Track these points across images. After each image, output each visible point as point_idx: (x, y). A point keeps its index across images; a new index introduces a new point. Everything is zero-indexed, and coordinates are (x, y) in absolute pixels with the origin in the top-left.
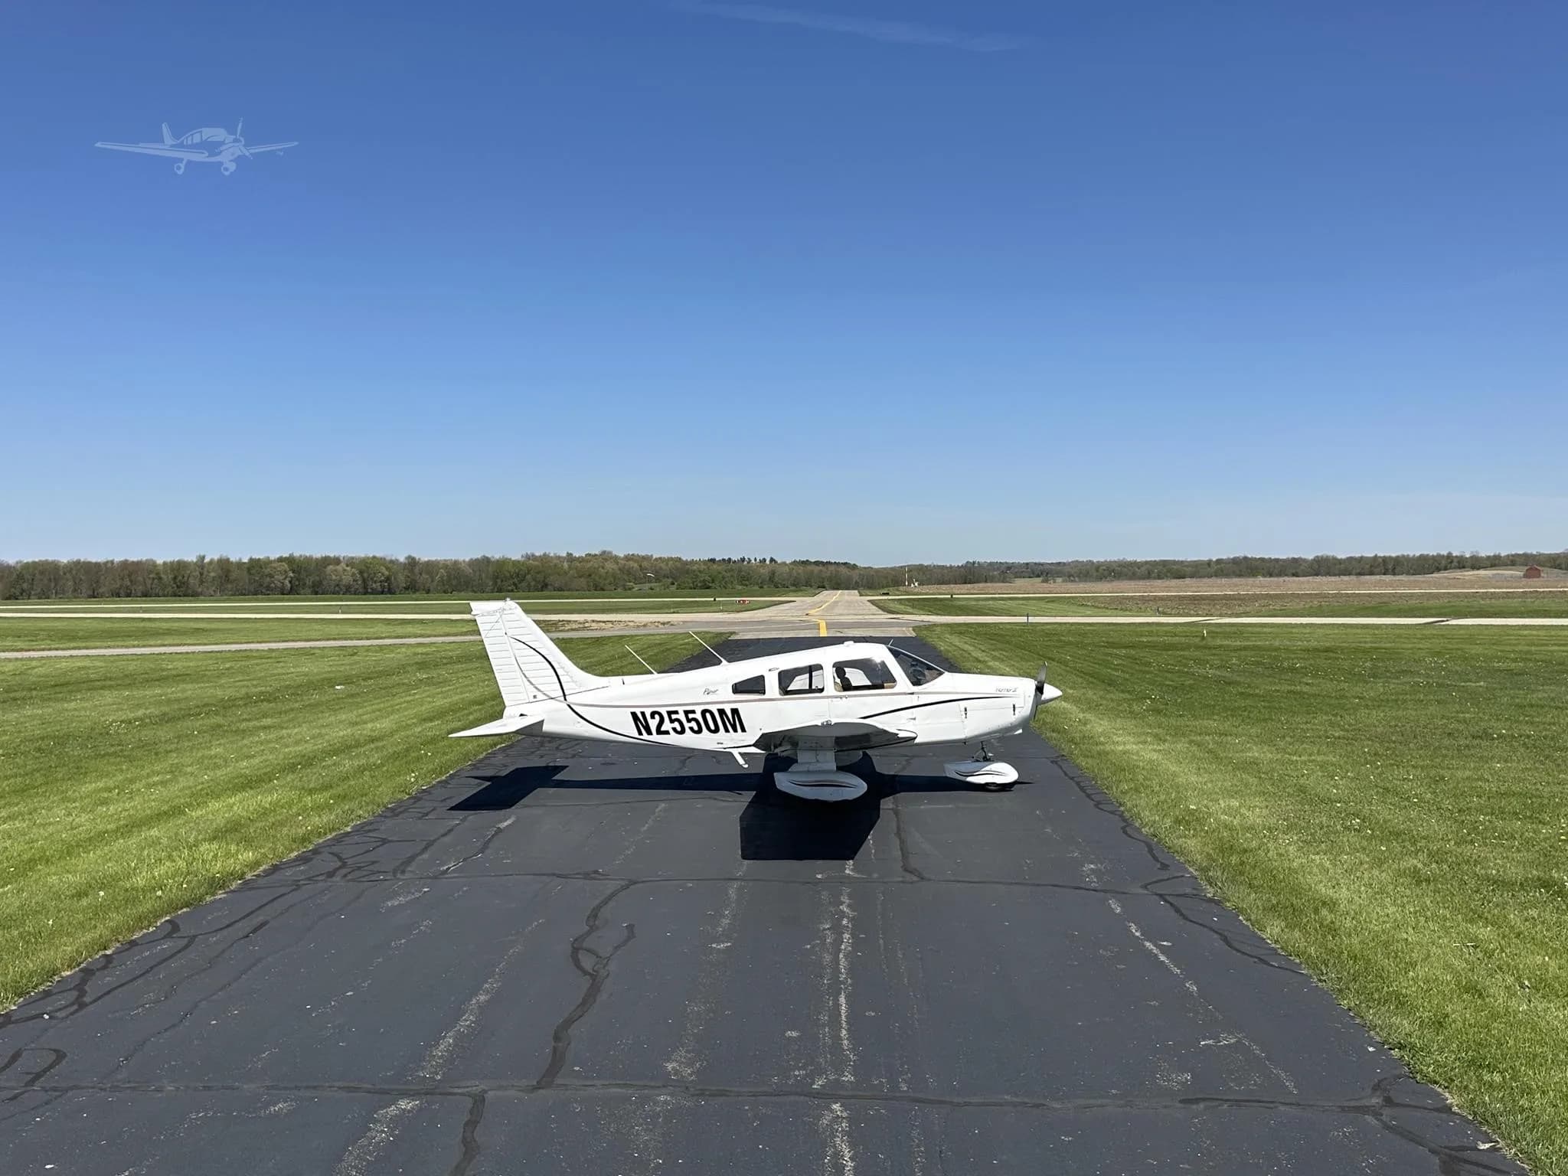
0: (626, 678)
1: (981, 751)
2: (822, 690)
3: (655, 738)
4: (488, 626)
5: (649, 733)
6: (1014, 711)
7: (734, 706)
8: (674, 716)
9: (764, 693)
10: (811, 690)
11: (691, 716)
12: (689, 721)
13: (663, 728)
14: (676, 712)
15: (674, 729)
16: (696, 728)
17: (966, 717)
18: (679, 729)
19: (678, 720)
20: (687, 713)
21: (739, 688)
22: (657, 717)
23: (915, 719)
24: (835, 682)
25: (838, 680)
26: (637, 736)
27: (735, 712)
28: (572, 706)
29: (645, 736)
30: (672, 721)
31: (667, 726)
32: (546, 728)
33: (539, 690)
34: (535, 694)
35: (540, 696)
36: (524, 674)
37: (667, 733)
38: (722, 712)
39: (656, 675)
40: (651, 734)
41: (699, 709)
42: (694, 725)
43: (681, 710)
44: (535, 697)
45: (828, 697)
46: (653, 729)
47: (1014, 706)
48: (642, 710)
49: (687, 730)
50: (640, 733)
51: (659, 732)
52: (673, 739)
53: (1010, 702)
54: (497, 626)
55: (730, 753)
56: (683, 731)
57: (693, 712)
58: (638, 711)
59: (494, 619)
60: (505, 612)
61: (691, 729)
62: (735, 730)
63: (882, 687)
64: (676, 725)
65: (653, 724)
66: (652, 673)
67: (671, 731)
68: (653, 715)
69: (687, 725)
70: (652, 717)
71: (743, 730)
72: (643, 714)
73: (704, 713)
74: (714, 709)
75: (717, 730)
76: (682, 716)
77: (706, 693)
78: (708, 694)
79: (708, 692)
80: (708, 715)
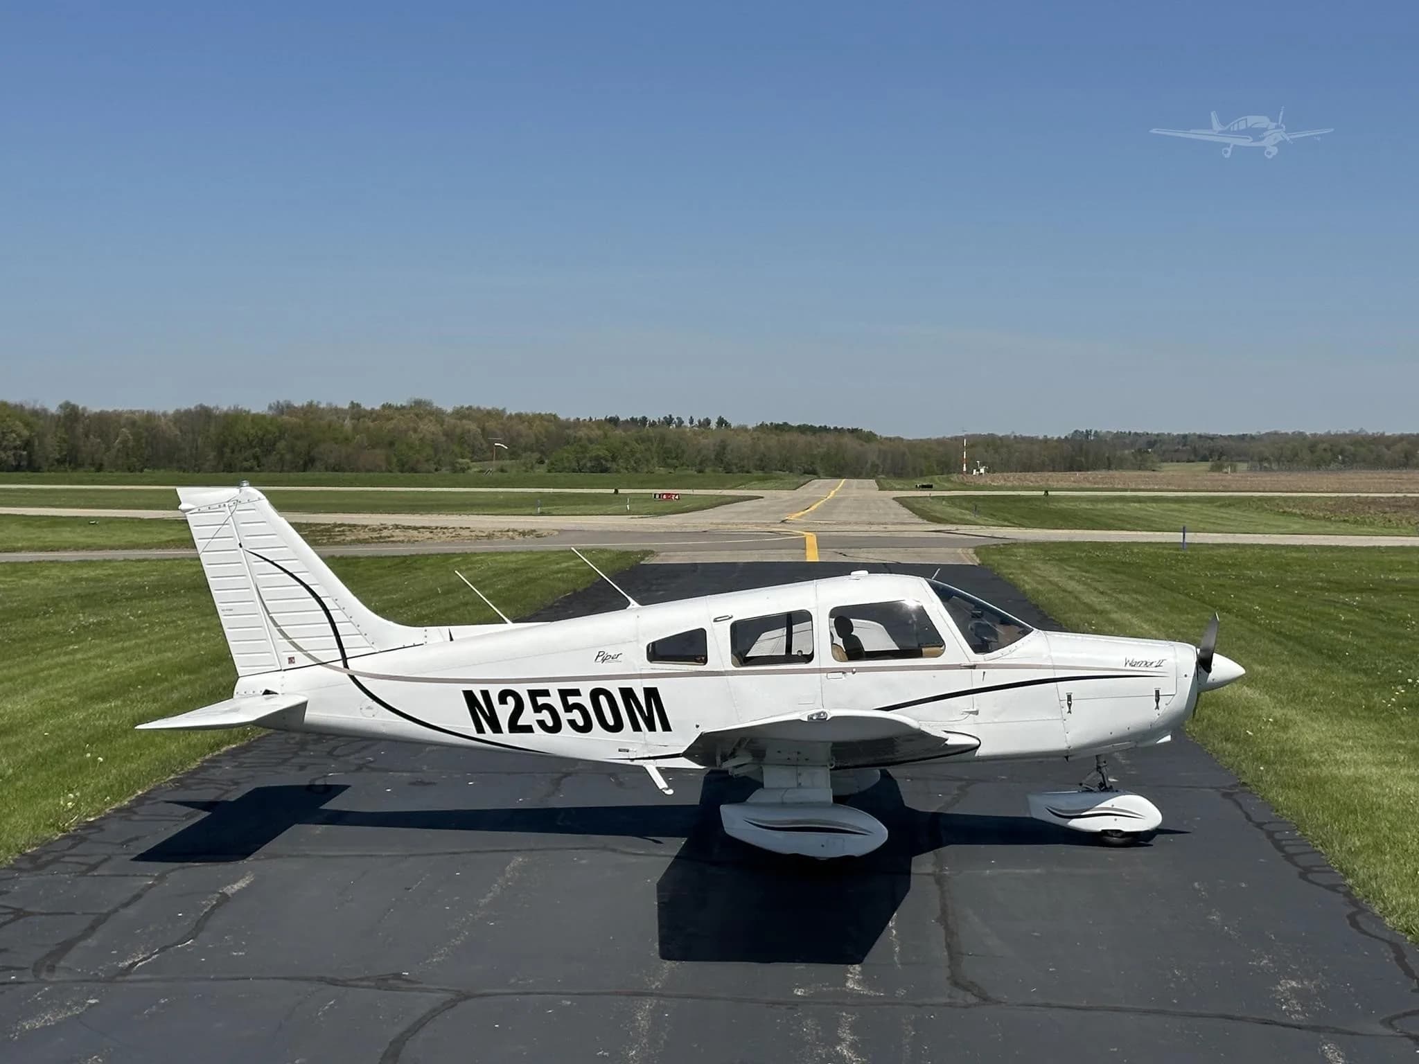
0: (455, 629)
1: (1095, 773)
2: (809, 658)
3: (507, 738)
4: (210, 531)
5: (496, 728)
6: (1157, 701)
7: (650, 683)
8: (541, 700)
9: (705, 662)
10: (789, 658)
11: (572, 700)
12: (568, 708)
13: (520, 723)
14: (546, 693)
15: (542, 724)
16: (581, 722)
17: (1070, 712)
18: (550, 723)
20: (564, 694)
21: (660, 651)
22: (510, 700)
23: (976, 713)
24: (832, 644)
25: (839, 641)
26: (473, 732)
27: (652, 693)
28: (357, 677)
29: (489, 734)
30: (537, 709)
32: (311, 715)
33: (300, 649)
34: (291, 654)
35: (301, 659)
36: (271, 618)
37: (528, 729)
39: (510, 625)
40: (501, 732)
41: (586, 688)
42: (576, 715)
43: (554, 688)
44: (291, 660)
45: (821, 671)
47: (1157, 692)
48: (484, 687)
50: (480, 729)
51: (514, 727)
52: (538, 740)
53: (1149, 685)
54: (225, 530)
55: (642, 766)
56: (556, 728)
57: (576, 693)
58: (477, 690)
59: (219, 517)
60: (240, 507)
61: (572, 723)
62: (652, 727)
63: (917, 654)
64: (545, 716)
65: (504, 713)
66: (502, 621)
67: (536, 727)
69: (564, 717)
71: (666, 727)
72: (485, 694)
73: (595, 694)
74: (614, 688)
75: (618, 727)
76: (555, 701)
77: (600, 659)
78: (603, 660)
79: (603, 657)
80: (603, 699)
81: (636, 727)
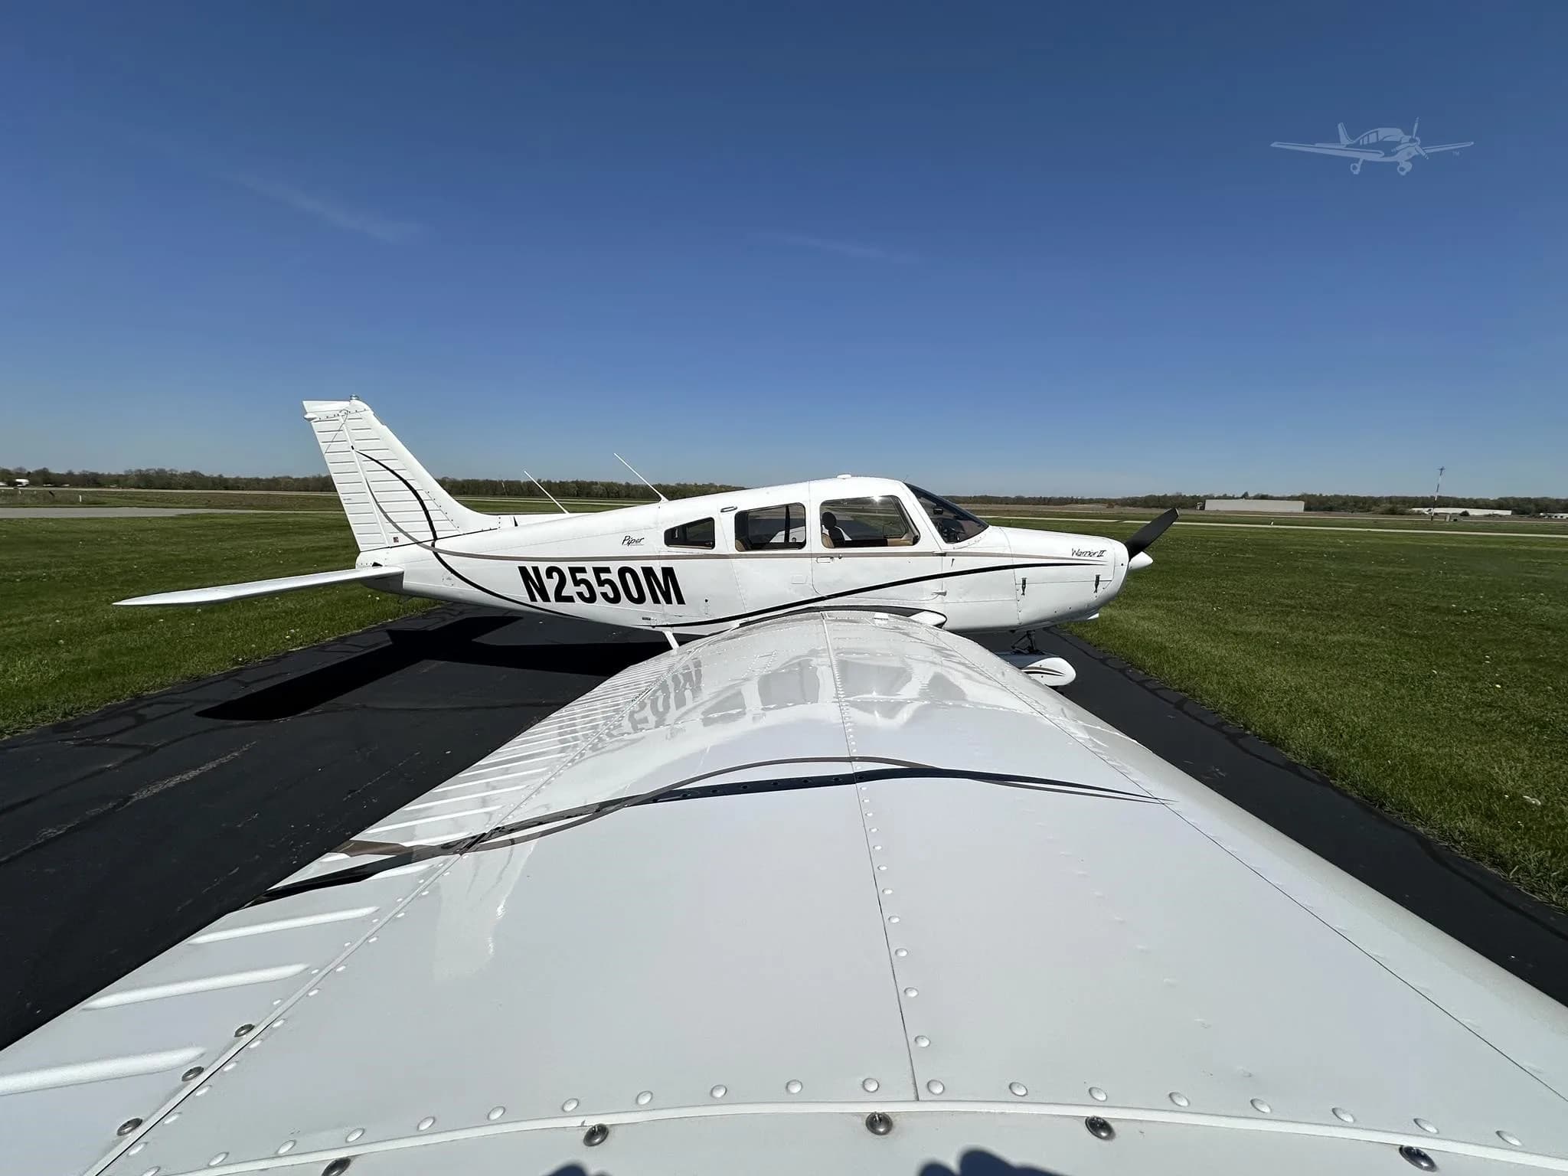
0: (519, 518)
2: (802, 545)
3: (553, 605)
4: (329, 436)
5: (546, 598)
6: (1097, 586)
7: (666, 564)
8: (579, 576)
9: (713, 546)
10: (786, 545)
11: (603, 576)
12: (601, 583)
13: (564, 593)
14: (583, 570)
15: (580, 595)
16: (611, 595)
17: (1023, 594)
18: (587, 595)
19: (585, 582)
20: (598, 571)
21: (677, 536)
22: (555, 575)
23: (944, 594)
24: (822, 533)
25: (826, 532)
26: (527, 600)
27: (668, 572)
28: (440, 555)
29: (540, 602)
30: (577, 583)
31: (569, 589)
32: (408, 583)
33: (401, 530)
34: (395, 535)
35: (403, 539)
36: (379, 506)
37: (570, 599)
38: (648, 572)
39: (567, 515)
40: (549, 601)
41: (615, 566)
42: (607, 589)
43: (589, 566)
44: (396, 540)
45: (811, 556)
46: (552, 596)
47: (1098, 577)
48: (535, 564)
49: (599, 597)
50: (533, 599)
51: (559, 598)
52: (578, 608)
53: (1094, 571)
54: (340, 436)
55: (661, 632)
56: (592, 599)
57: (607, 570)
58: (529, 566)
59: (334, 426)
60: (349, 416)
61: (605, 595)
62: (669, 601)
63: (884, 543)
64: (583, 588)
65: (551, 585)
66: (564, 513)
67: (576, 598)
68: (550, 572)
69: (598, 590)
70: (549, 575)
71: (681, 601)
72: (536, 569)
73: (622, 572)
74: (637, 566)
75: (641, 600)
76: (590, 576)
77: (626, 542)
78: (629, 544)
79: (629, 541)
80: (628, 576)
81: (656, 600)
